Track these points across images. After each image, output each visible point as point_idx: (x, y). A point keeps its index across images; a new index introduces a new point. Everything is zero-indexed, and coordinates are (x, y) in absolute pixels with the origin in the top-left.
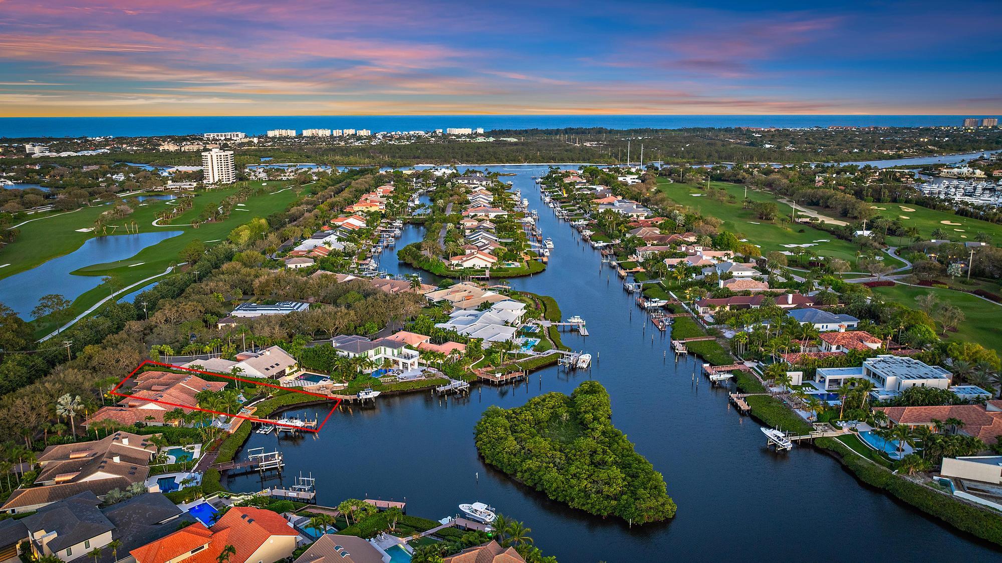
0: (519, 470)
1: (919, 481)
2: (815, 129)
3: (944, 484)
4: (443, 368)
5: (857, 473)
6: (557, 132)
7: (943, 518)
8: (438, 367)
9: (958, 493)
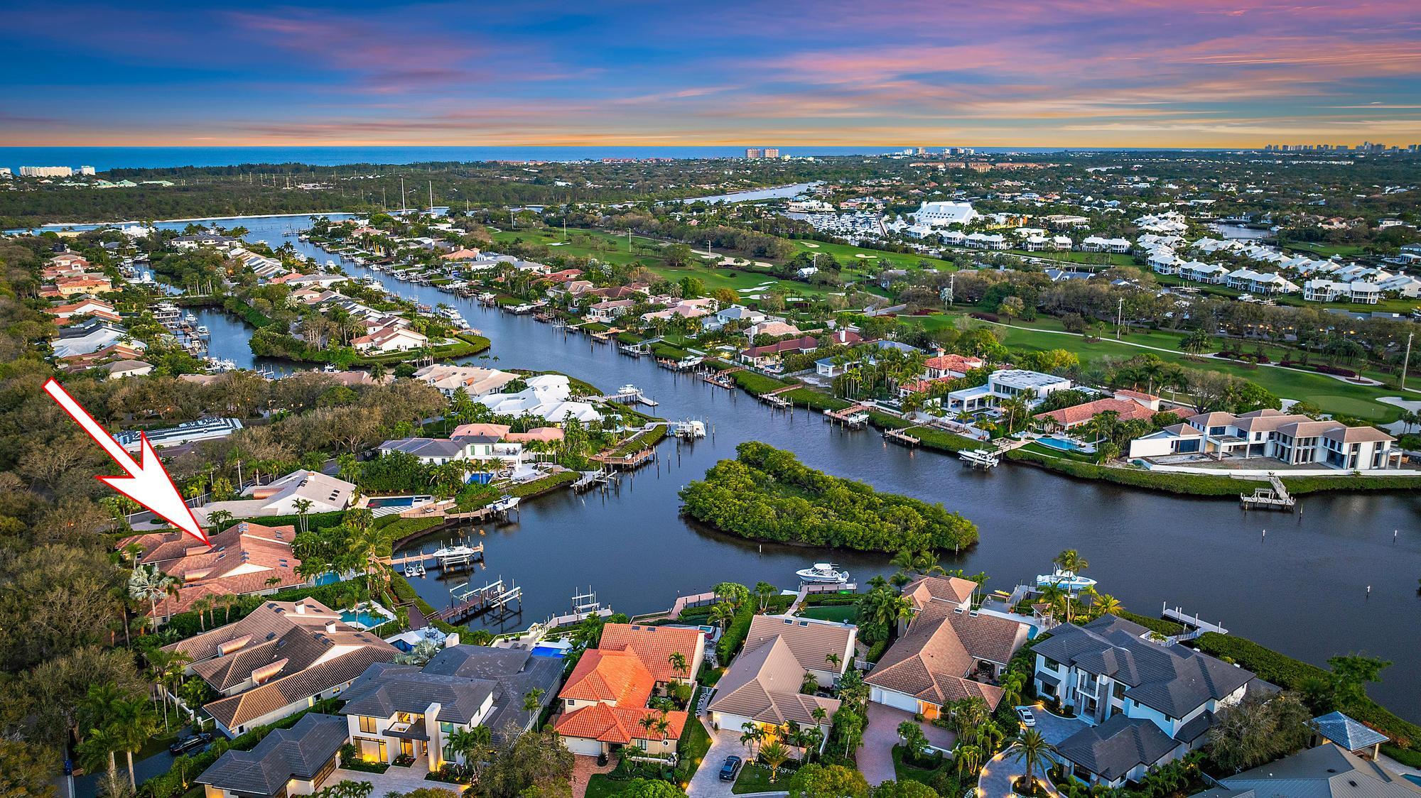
0: (800, 531)
1: (1119, 466)
2: (587, 162)
3: (1138, 463)
4: (560, 459)
5: (1069, 472)
6: (230, 170)
7: (1163, 488)
8: (551, 459)
9: (1154, 468)
